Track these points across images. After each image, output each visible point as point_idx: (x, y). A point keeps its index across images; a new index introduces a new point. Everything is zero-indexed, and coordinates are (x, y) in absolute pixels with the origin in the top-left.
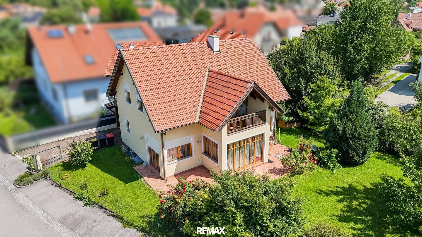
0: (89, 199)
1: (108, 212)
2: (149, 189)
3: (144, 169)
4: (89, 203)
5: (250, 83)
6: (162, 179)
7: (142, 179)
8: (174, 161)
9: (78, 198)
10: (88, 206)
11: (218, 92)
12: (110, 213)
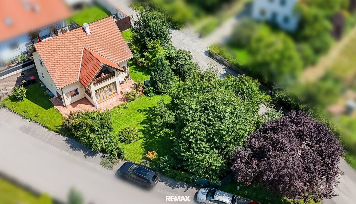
0: (30, 119)
1: (40, 124)
2: (59, 112)
3: (55, 100)
4: (31, 120)
5: (102, 63)
6: (64, 106)
7: (54, 107)
8: (69, 98)
9: (25, 118)
10: (30, 122)
11: (88, 65)
12: (41, 125)
